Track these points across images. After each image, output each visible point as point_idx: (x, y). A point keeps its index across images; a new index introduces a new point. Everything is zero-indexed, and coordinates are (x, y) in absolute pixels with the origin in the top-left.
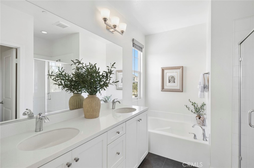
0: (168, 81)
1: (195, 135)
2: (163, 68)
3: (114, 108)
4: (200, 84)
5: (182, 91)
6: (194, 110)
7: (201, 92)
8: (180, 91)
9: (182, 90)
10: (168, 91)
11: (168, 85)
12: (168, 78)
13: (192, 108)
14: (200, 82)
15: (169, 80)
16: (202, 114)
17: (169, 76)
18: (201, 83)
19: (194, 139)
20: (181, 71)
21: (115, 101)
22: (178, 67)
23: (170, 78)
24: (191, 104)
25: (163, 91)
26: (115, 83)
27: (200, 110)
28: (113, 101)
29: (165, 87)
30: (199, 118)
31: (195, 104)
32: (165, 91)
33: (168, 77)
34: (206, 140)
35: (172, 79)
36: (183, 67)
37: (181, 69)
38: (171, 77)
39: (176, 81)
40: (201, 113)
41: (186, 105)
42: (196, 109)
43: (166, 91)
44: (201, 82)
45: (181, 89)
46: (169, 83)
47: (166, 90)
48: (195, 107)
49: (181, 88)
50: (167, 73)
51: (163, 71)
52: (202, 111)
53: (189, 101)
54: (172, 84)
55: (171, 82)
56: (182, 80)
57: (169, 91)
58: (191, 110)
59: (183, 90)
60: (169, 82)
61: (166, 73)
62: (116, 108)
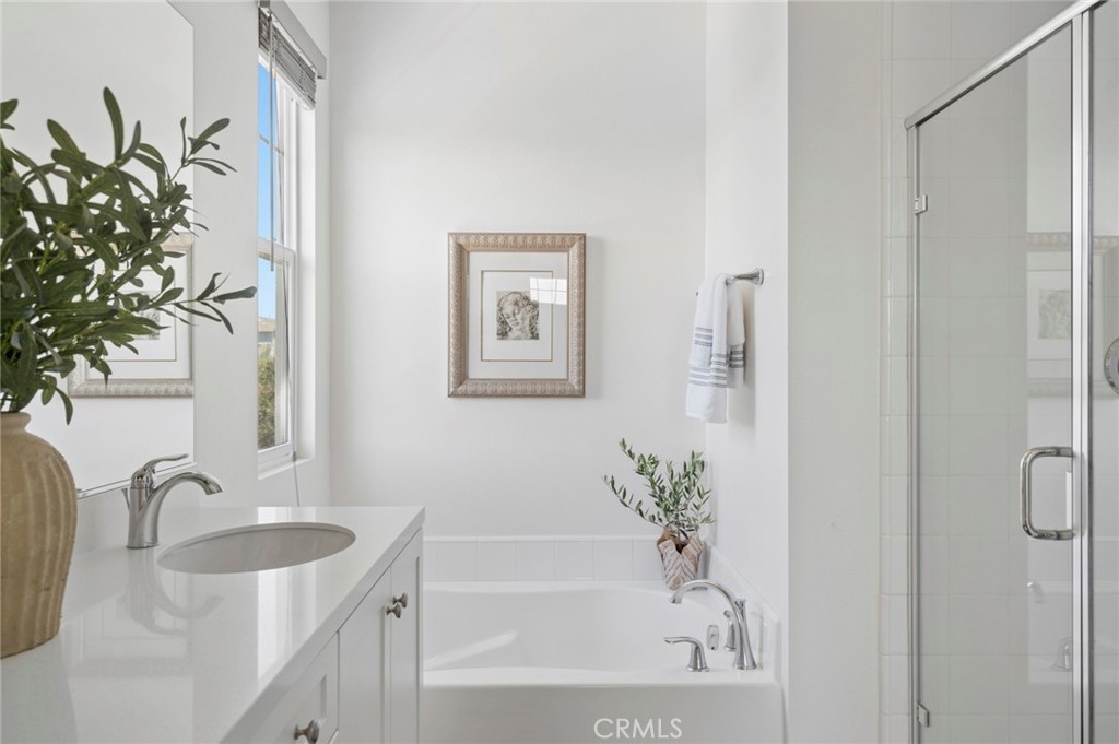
0: (492, 326)
1: (697, 648)
2: (462, 241)
3: (147, 538)
4: (711, 338)
5: (582, 394)
6: (650, 506)
7: (717, 385)
8: (568, 388)
9: (579, 382)
10: (494, 395)
11: (493, 357)
12: (495, 309)
13: (640, 489)
14: (705, 326)
15: (503, 323)
16: (695, 520)
17: (498, 293)
18: (715, 335)
19: (695, 668)
20: (575, 261)
21: (158, 480)
22: (558, 241)
23: (508, 309)
24: (634, 465)
25: (465, 395)
26: (217, 305)
27: (683, 500)
28: (139, 476)
29: (477, 370)
30: (680, 548)
31: (655, 463)
32: (475, 395)
33: (496, 304)
34: (754, 665)
35: (519, 317)
36: (583, 237)
37: (575, 250)
38: (512, 298)
39: (543, 325)
40: (690, 513)
41: (609, 479)
42: (659, 494)
43: (485, 395)
44: (711, 331)
45: (574, 379)
46: (502, 341)
47: (480, 389)
48: (653, 483)
49: (574, 369)
50: (485, 274)
51: (461, 255)
52: (690, 505)
53: (620, 448)
54: (519, 347)
55: (515, 332)
56: (583, 324)
57: (504, 395)
58: (634, 505)
59: (583, 382)
60: (503, 334)
61: (482, 272)
62: (167, 539)
